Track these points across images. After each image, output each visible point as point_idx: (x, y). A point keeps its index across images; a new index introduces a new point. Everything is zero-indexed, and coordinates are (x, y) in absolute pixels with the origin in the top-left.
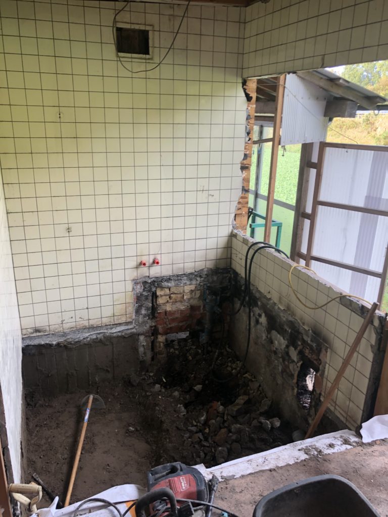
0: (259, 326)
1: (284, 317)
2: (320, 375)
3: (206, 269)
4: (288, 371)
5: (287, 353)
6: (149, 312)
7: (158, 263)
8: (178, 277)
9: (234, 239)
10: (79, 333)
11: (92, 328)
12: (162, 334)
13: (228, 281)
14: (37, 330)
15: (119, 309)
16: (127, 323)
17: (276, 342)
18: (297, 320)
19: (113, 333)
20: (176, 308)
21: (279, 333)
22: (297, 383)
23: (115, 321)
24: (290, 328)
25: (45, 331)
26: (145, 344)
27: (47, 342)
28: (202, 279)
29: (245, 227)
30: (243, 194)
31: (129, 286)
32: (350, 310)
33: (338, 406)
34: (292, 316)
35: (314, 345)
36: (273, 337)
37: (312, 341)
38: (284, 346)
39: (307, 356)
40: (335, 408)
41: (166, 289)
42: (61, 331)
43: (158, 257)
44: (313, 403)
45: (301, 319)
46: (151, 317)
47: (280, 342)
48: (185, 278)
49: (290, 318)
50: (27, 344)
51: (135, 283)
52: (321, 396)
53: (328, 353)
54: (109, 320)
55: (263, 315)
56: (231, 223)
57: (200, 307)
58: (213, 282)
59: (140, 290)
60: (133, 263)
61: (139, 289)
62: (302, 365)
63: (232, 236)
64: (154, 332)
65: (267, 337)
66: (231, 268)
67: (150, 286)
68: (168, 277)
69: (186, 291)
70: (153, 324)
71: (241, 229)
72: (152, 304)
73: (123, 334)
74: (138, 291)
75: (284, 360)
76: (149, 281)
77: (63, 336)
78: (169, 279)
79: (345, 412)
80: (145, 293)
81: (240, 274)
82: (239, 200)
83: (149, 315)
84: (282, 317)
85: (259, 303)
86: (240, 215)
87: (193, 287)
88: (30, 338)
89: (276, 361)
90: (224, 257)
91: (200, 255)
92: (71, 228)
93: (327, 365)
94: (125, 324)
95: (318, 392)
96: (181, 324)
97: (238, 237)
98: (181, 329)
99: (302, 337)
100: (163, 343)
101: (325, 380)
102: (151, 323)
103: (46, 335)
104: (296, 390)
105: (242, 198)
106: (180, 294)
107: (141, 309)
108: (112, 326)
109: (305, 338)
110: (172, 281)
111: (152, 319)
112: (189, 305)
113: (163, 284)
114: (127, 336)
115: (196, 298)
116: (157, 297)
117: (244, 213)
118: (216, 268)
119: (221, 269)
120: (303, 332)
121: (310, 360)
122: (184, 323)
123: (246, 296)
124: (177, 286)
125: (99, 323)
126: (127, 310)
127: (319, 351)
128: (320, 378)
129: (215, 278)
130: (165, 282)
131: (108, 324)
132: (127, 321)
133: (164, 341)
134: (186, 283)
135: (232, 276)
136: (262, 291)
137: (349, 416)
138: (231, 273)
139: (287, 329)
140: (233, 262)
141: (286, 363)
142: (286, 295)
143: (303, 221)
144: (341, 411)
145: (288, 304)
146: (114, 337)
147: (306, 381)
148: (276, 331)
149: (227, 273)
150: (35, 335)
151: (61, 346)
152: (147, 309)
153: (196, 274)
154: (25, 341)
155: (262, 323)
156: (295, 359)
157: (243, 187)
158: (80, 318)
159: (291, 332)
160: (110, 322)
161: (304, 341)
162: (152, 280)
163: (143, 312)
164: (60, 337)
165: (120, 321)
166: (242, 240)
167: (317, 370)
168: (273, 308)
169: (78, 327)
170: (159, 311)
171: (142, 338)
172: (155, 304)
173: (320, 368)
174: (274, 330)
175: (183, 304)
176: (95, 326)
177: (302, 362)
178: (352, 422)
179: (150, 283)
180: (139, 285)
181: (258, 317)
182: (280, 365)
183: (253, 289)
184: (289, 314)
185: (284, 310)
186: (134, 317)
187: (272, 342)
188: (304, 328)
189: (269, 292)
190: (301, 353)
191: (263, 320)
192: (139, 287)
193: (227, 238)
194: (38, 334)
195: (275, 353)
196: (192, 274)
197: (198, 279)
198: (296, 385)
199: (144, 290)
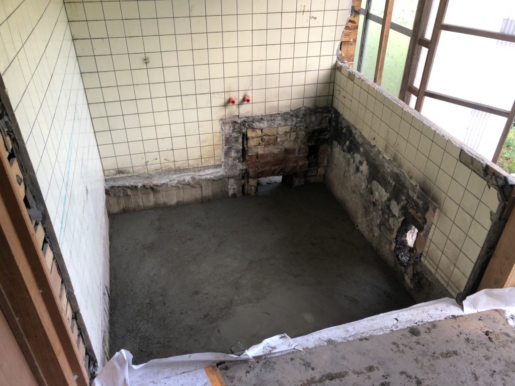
0: (358, 174)
1: (388, 168)
2: (423, 235)
3: (304, 108)
4: (387, 225)
5: (388, 207)
6: (239, 155)
7: (248, 101)
8: (271, 118)
9: (338, 73)
10: (164, 175)
11: (178, 170)
12: (254, 178)
13: (327, 121)
14: (120, 172)
15: (207, 151)
16: (216, 166)
17: (377, 194)
18: (404, 173)
19: (201, 176)
20: (268, 151)
21: (380, 184)
22: (396, 238)
23: (203, 163)
24: (394, 180)
25: (128, 173)
26: (235, 187)
27: (132, 184)
28: (299, 119)
29: (352, 58)
30: (352, 16)
31: (217, 127)
32: (471, 169)
33: (440, 269)
34: (398, 168)
35: (421, 203)
36: (374, 188)
37: (418, 197)
38: (386, 199)
39: (411, 213)
40: (436, 271)
41: (257, 131)
42: (145, 173)
43: (249, 94)
44: (412, 262)
45: (409, 173)
46: (241, 160)
47: (381, 194)
48: (279, 118)
49: (396, 170)
50: (110, 185)
51: (223, 123)
52: (422, 257)
53: (436, 213)
54: (197, 162)
55: (365, 163)
56: (335, 53)
57: (295, 150)
58: (311, 122)
59: (229, 131)
60: (220, 100)
61: (228, 129)
62: (403, 221)
63: (336, 69)
64: (245, 175)
65: (367, 187)
66: (332, 107)
67: (240, 127)
68: (260, 117)
69: (281, 133)
70: (244, 168)
71: (348, 60)
72: (243, 146)
73: (212, 177)
74: (226, 132)
75: (383, 213)
76: (239, 121)
77: (148, 178)
78: (262, 119)
79: (447, 277)
80: (235, 135)
81: (342, 115)
82: (347, 23)
83: (239, 158)
84: (386, 168)
85: (361, 149)
86: (347, 43)
87: (287, 129)
88: (114, 180)
89: (375, 213)
90: (326, 94)
91: (297, 92)
92: (148, 58)
93: (433, 227)
94: (213, 167)
95: (419, 251)
96: (273, 168)
97: (343, 71)
98: (273, 174)
99: (408, 192)
100: (255, 187)
101: (428, 241)
102: (241, 166)
103: (130, 176)
104: (394, 245)
105: (350, 21)
106: (274, 135)
107: (231, 151)
108: (199, 169)
109: (411, 193)
110: (265, 122)
111: (243, 161)
112: (283, 149)
113: (254, 124)
114: (216, 179)
115: (291, 141)
116: (247, 139)
117: (351, 40)
118: (316, 106)
119: (321, 108)
120: (409, 186)
121: (413, 218)
122: (277, 167)
123: (347, 140)
124: (269, 127)
125: (186, 166)
126: (216, 152)
127: (427, 210)
128: (423, 238)
129: (313, 119)
130: (257, 123)
131: (195, 166)
132: (216, 164)
133: (255, 185)
134: (280, 124)
135: (333, 116)
136: (366, 136)
137: (452, 282)
138: (332, 112)
139: (391, 182)
140: (335, 100)
141: (386, 216)
142: (394, 144)
143: (420, 50)
144: (443, 276)
145: (395, 154)
146: (203, 180)
147: (406, 236)
148: (378, 181)
149: (327, 113)
150: (118, 176)
151: (147, 188)
152: (237, 151)
153: (292, 113)
154: (108, 183)
155: (362, 172)
156: (397, 214)
157: (353, 7)
158: (165, 159)
159: (395, 186)
160: (198, 164)
161: (409, 197)
162: (242, 120)
163: (233, 154)
164: (145, 178)
165: (208, 164)
166: (347, 75)
167: (420, 229)
168: (378, 156)
169: (164, 168)
170: (250, 154)
171: (232, 181)
172: (245, 146)
173: (425, 227)
174: (375, 180)
175: (276, 147)
176: (182, 168)
177: (404, 218)
178: (454, 288)
179: (241, 123)
180: (227, 125)
181: (358, 165)
182: (379, 218)
183: (355, 134)
184: (395, 165)
185: (389, 160)
186: (223, 160)
187: (372, 193)
188: (411, 183)
189: (374, 139)
190: (404, 209)
191: (364, 168)
192: (227, 127)
193: (330, 70)
194: (121, 175)
195: (374, 204)
196: (287, 113)
197: (294, 119)
198: (395, 241)
199: (233, 131)
